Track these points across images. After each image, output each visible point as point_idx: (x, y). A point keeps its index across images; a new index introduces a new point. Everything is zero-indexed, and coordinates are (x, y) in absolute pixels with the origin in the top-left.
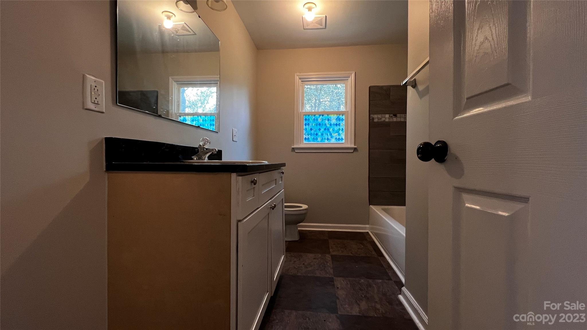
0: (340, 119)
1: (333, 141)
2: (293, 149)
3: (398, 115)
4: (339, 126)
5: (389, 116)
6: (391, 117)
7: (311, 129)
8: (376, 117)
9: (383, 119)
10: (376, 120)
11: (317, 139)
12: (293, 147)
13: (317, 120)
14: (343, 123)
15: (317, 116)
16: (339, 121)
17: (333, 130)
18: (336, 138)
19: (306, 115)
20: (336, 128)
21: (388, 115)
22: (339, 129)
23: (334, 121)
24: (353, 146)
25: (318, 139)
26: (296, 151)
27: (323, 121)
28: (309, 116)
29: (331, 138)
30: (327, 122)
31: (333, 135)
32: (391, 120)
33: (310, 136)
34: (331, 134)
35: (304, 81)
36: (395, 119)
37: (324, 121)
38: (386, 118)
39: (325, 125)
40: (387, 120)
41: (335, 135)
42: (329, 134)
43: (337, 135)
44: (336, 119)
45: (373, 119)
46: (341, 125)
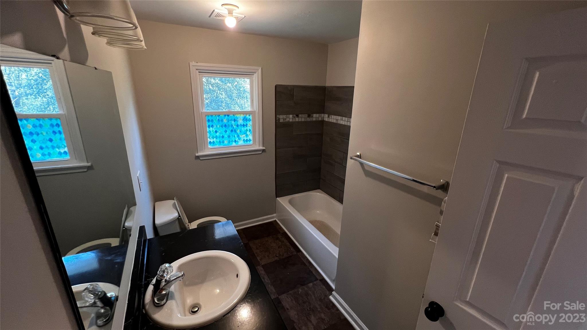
0: (247, 119)
1: (241, 143)
2: (198, 157)
3: (300, 115)
4: (247, 127)
5: (293, 117)
6: (294, 117)
7: (216, 132)
8: (282, 117)
9: (288, 119)
10: (281, 121)
11: (223, 142)
12: (197, 155)
13: (222, 121)
14: (250, 123)
15: (222, 116)
16: (246, 121)
17: (240, 131)
18: (244, 140)
19: (208, 116)
20: (243, 129)
21: (292, 115)
22: (247, 130)
23: (241, 122)
24: (261, 148)
25: (225, 142)
26: (201, 159)
27: (228, 121)
28: (212, 116)
29: (239, 140)
30: (233, 122)
31: (240, 136)
32: (294, 120)
33: (215, 139)
34: (238, 136)
35: (202, 72)
36: (297, 120)
37: (230, 121)
38: (290, 118)
39: (232, 126)
40: (291, 120)
41: (243, 137)
42: (236, 136)
43: (244, 136)
44: (243, 119)
45: (279, 119)
46: (248, 125)
